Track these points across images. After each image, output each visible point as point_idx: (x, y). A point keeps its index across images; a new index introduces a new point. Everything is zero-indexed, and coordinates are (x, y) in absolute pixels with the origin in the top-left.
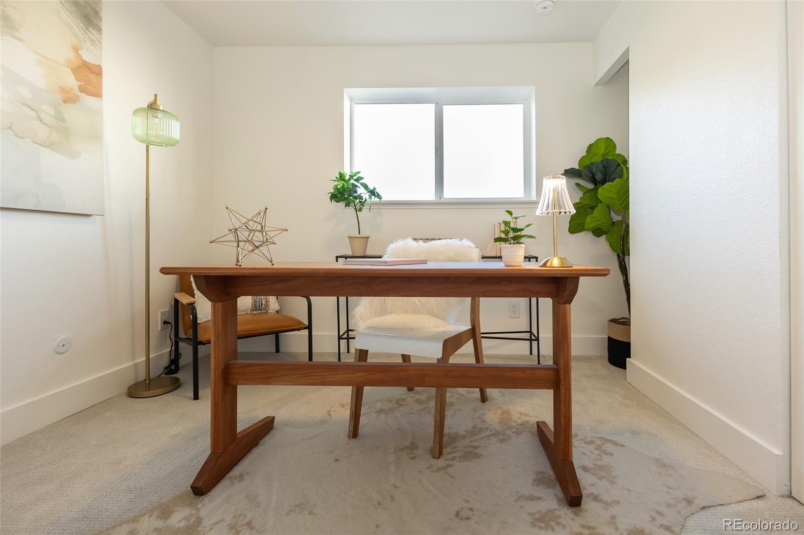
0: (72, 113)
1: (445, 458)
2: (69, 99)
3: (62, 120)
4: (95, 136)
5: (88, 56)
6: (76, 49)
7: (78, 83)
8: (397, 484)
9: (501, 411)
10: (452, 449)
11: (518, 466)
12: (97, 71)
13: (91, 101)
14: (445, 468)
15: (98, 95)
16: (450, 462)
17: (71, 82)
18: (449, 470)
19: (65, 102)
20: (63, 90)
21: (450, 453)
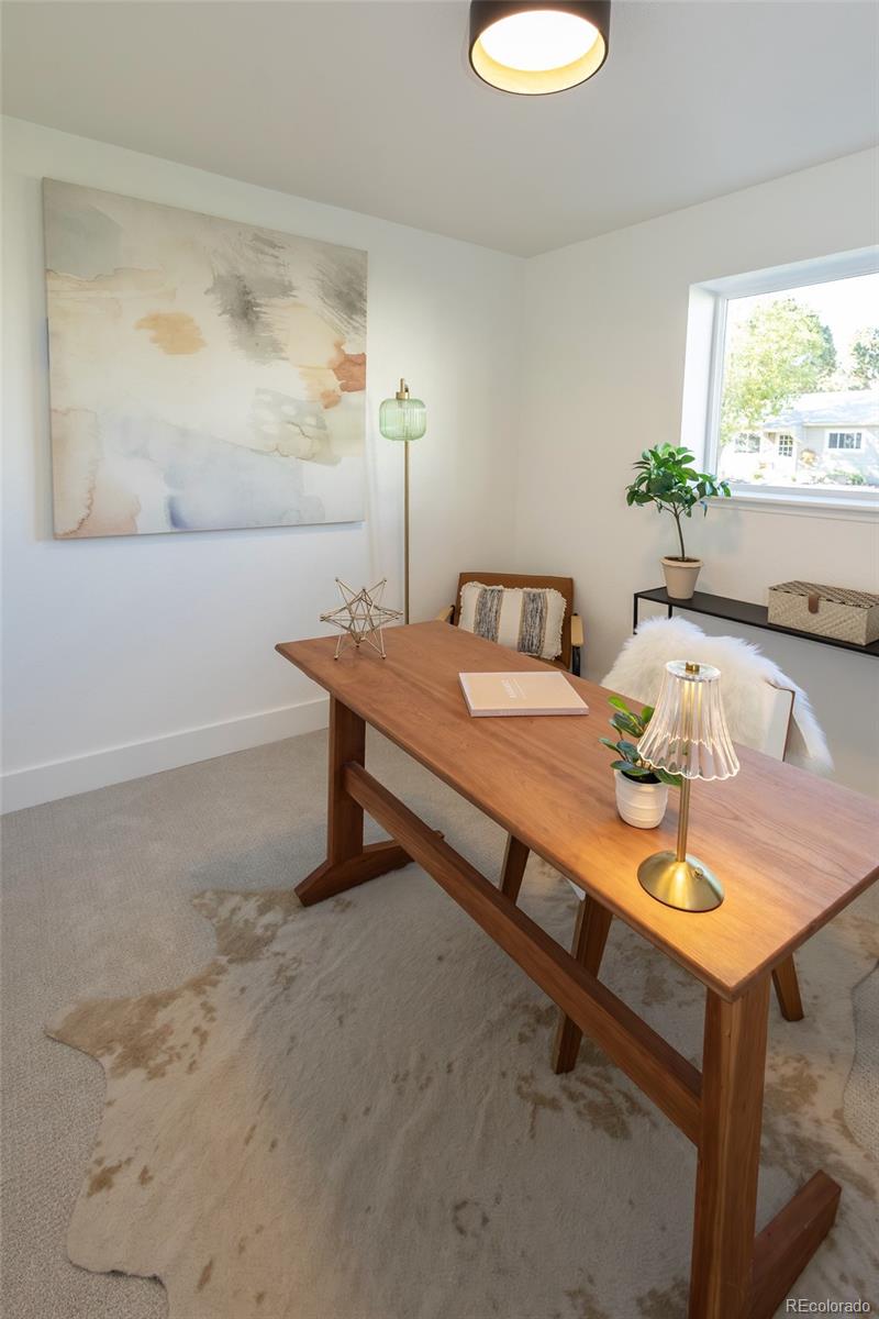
0: (334, 417)
1: (565, 1082)
2: (331, 401)
3: (324, 427)
4: (358, 435)
5: (350, 350)
6: (338, 346)
7: (340, 383)
8: (456, 1066)
9: (795, 1069)
10: (596, 1075)
11: (663, 1229)
12: (359, 361)
13: (353, 397)
14: (540, 1101)
15: (362, 387)
16: (564, 1100)
17: (333, 383)
18: (546, 1114)
19: (326, 407)
20: (325, 395)
21: (586, 1082)
